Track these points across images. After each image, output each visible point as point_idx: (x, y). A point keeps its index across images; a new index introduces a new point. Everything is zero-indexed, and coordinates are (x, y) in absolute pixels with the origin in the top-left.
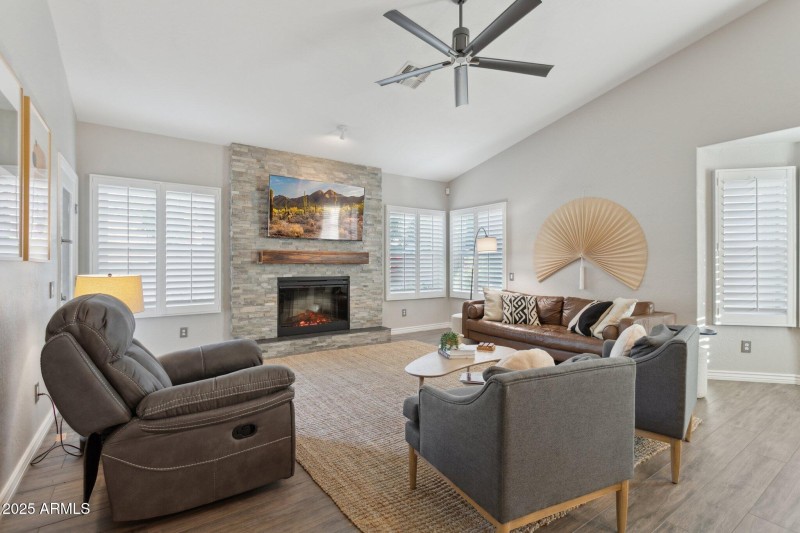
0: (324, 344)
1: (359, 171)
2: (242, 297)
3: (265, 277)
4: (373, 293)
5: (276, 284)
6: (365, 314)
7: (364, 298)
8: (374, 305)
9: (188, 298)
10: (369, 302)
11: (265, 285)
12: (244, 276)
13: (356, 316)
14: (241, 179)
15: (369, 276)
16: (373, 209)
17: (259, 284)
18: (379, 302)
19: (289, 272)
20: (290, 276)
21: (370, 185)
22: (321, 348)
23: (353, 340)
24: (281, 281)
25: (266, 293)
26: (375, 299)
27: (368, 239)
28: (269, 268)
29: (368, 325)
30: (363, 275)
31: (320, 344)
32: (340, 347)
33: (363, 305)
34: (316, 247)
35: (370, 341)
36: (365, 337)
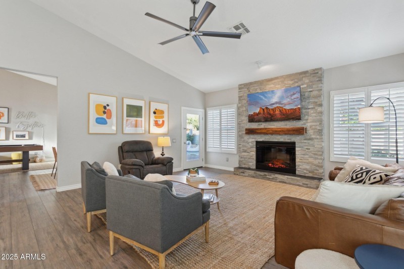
0: (270, 177)
1: (301, 76)
2: (242, 148)
3: (251, 140)
4: (315, 154)
5: (255, 144)
6: (308, 167)
7: (306, 156)
8: (316, 162)
9: (226, 147)
10: (311, 160)
11: (250, 144)
12: (243, 140)
13: (300, 167)
14: (242, 99)
15: (311, 142)
16: (314, 97)
17: (248, 143)
18: (321, 161)
19: (261, 138)
20: (261, 140)
21: (311, 82)
22: (269, 179)
23: (289, 180)
24: (257, 142)
25: (251, 148)
26: (316, 159)
27: (310, 118)
28: (252, 136)
29: (310, 175)
30: (305, 141)
31: (268, 177)
32: (280, 182)
33: (307, 161)
34: (274, 125)
35: (301, 184)
36: (298, 181)
